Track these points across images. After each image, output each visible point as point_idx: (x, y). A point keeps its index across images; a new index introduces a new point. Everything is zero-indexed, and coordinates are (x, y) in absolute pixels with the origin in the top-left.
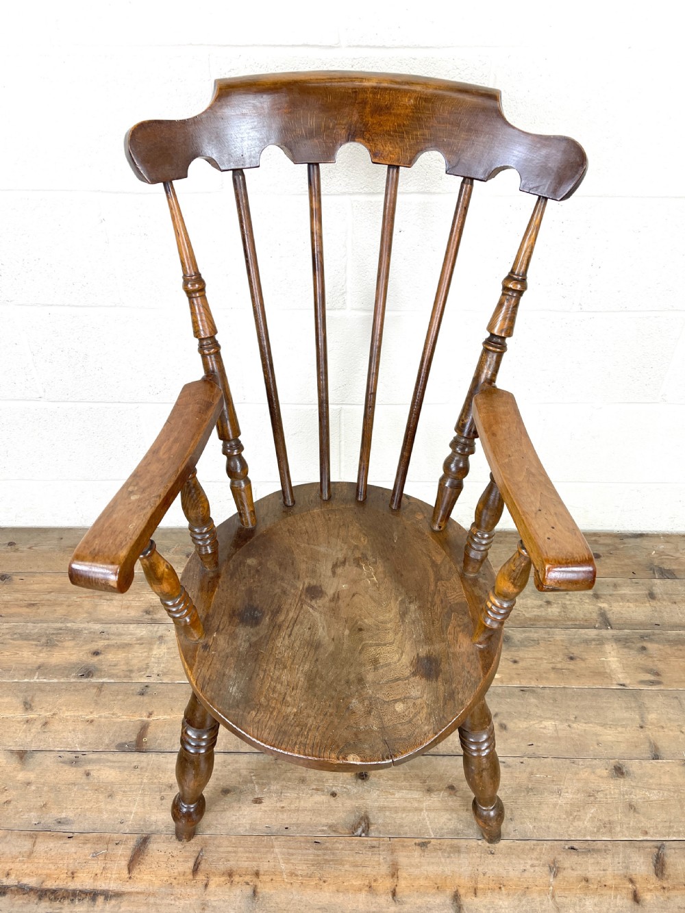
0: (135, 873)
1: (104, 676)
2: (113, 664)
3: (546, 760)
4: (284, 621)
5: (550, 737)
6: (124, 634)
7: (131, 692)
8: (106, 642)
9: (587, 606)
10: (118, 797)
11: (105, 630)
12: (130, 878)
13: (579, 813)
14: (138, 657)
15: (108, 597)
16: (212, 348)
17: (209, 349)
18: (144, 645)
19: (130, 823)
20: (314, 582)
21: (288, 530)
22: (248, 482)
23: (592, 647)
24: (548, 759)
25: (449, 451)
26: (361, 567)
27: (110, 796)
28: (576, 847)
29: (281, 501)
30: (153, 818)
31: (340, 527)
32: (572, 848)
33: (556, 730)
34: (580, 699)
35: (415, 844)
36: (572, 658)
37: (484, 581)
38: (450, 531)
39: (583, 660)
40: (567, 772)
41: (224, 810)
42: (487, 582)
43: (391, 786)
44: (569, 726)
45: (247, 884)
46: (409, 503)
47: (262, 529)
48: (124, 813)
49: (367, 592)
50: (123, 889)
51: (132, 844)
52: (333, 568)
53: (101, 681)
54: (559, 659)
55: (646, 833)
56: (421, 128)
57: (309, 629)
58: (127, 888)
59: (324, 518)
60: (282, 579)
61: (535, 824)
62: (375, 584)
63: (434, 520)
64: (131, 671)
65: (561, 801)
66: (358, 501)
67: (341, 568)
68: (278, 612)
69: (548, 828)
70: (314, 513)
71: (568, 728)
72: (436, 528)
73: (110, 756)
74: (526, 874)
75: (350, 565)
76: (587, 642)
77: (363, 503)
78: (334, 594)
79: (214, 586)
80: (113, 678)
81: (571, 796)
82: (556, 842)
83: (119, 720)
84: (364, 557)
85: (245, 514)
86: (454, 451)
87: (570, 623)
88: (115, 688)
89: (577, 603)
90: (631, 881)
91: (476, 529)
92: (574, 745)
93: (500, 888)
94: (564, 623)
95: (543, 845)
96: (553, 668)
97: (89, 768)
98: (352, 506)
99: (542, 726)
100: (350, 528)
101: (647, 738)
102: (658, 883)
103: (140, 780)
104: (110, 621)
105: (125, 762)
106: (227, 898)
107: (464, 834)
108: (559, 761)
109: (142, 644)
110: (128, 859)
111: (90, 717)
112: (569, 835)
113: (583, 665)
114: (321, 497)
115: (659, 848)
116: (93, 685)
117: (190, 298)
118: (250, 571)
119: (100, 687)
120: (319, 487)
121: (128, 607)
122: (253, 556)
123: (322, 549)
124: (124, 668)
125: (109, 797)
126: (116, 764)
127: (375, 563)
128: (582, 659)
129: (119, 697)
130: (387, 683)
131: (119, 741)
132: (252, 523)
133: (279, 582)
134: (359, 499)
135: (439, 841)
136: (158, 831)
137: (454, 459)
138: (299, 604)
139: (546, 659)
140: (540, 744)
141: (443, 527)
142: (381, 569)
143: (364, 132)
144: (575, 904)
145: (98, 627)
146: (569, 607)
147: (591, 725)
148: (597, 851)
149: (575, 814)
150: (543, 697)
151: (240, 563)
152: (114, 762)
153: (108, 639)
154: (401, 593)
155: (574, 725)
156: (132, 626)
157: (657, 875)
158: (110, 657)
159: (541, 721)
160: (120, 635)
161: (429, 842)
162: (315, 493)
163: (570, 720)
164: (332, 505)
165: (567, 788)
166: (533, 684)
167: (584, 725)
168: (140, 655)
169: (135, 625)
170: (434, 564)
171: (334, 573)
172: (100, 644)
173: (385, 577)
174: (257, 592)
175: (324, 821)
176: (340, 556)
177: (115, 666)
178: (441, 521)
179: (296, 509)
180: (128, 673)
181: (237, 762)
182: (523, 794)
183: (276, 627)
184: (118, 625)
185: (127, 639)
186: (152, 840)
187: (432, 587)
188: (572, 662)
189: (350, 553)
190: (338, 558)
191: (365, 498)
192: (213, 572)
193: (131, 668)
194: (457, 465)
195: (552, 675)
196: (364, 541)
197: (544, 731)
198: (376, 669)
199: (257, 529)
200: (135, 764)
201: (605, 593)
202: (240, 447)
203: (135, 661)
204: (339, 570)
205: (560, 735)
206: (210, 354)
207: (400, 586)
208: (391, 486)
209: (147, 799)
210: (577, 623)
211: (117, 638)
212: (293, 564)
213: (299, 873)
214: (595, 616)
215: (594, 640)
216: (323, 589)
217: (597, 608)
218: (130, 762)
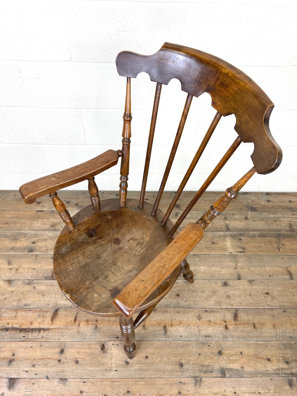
0: (54, 322)
1: (38, 252)
2: (40, 247)
3: (200, 281)
5: (202, 272)
6: (44, 235)
7: (48, 257)
8: (37, 238)
9: (221, 223)
10: (46, 296)
11: (36, 234)
12: (52, 323)
13: (209, 299)
15: (36, 220)
18: (52, 239)
19: (51, 304)
20: (120, 238)
23: (221, 239)
24: (201, 280)
26: (138, 246)
27: (43, 295)
28: (207, 310)
30: (59, 303)
32: (206, 311)
33: (205, 270)
34: (215, 258)
36: (213, 243)
39: (217, 244)
40: (207, 285)
44: (210, 268)
45: (94, 324)
48: (49, 301)
50: (50, 327)
51: (52, 312)
53: (37, 253)
54: (209, 244)
55: (232, 306)
58: (51, 327)
61: (194, 303)
64: (48, 250)
65: (204, 295)
69: (199, 304)
71: (209, 269)
73: (42, 281)
74: (189, 320)
76: (220, 237)
78: (121, 247)
80: (41, 252)
81: (207, 293)
82: (200, 309)
83: (45, 268)
84: (142, 244)
87: (214, 229)
88: (42, 256)
89: (218, 221)
90: (225, 322)
92: (211, 275)
93: (180, 324)
94: (212, 229)
95: (196, 309)
96: (206, 247)
97: (35, 285)
99: (200, 268)
101: (237, 272)
102: (234, 323)
103: (54, 290)
104: (38, 230)
105: (48, 283)
106: (86, 329)
107: (169, 307)
108: (204, 281)
110: (51, 317)
111: (33, 267)
112: (206, 306)
113: (217, 245)
115: (236, 311)
116: (34, 255)
119: (36, 256)
121: (45, 224)
124: (45, 248)
125: (43, 296)
126: (45, 284)
128: (217, 243)
129: (44, 260)
131: (45, 276)
135: (160, 309)
136: (61, 307)
139: (204, 244)
140: (198, 275)
144: (205, 330)
145: (33, 232)
147: (217, 268)
148: (215, 312)
149: (208, 299)
150: (201, 258)
152: (44, 283)
153: (38, 237)
155: (211, 268)
156: (47, 232)
157: (234, 320)
158: (39, 244)
159: (200, 267)
161: (157, 309)
163: (210, 266)
165: (206, 290)
166: (198, 253)
167: (215, 268)
168: (51, 243)
172: (35, 239)
177: (41, 248)
182: (191, 292)
184: (41, 232)
185: (45, 237)
186: (59, 310)
188: (213, 245)
193: (47, 248)
195: (205, 250)
197: (201, 270)
200: (52, 284)
201: (229, 217)
203: (49, 245)
205: (206, 272)
209: (57, 296)
210: (217, 229)
211: (41, 236)
213: (112, 320)
214: (224, 226)
215: (222, 236)
217: (225, 224)
218: (50, 283)
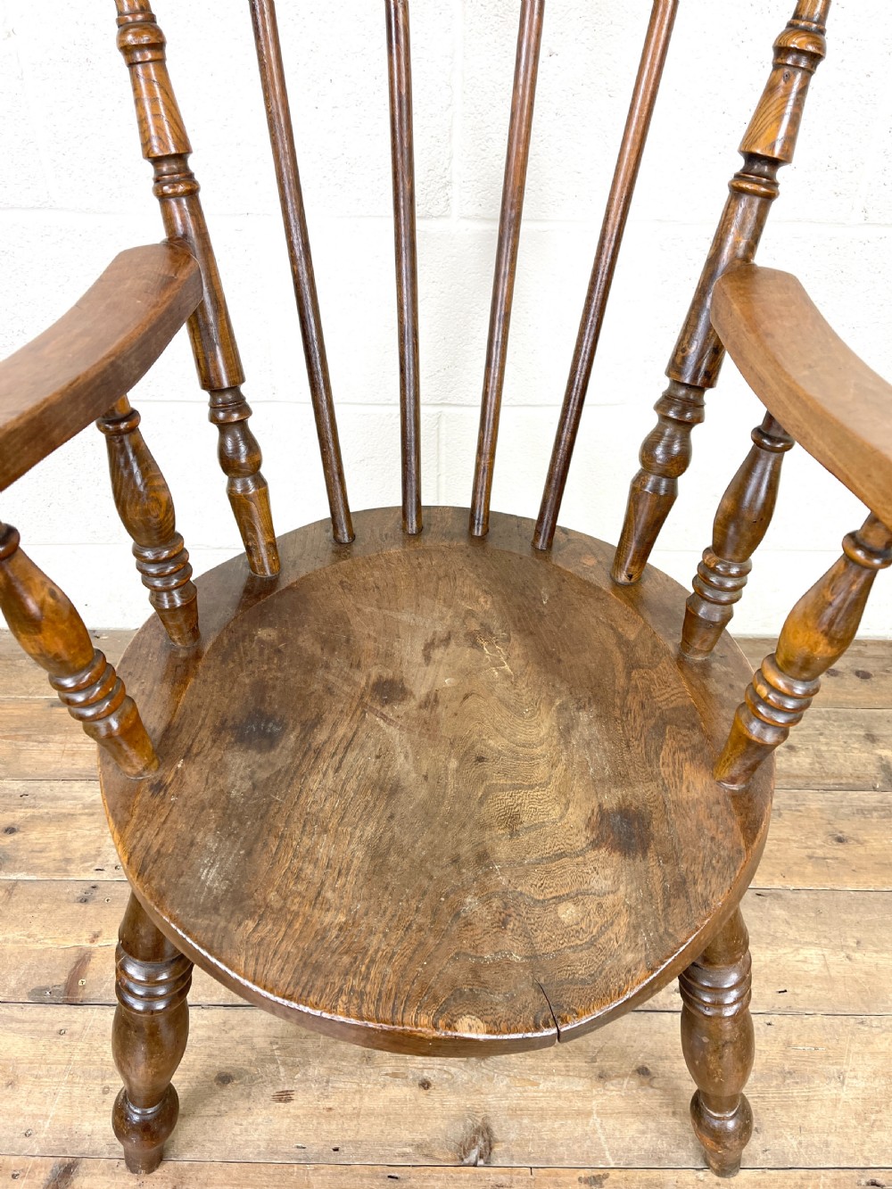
1: (20, 870)
2: (37, 848)
3: (811, 1019)
4: (325, 742)
5: (816, 978)
6: (63, 799)
7: (64, 897)
8: (30, 812)
9: (856, 754)
10: (24, 1088)
11: (30, 792)
13: (879, 1116)
14: (84, 837)
15: (41, 738)
16: (179, 182)
17: (173, 183)
18: (96, 817)
19: (43, 1135)
20: (388, 674)
21: (341, 582)
22: (261, 483)
23: (874, 821)
24: (818, 1019)
25: (653, 420)
26: (480, 647)
27: (10, 1084)
28: (879, 1181)
29: (330, 534)
30: (87, 1127)
31: (439, 579)
32: (874, 1184)
33: (826, 966)
34: (862, 909)
35: (580, 1179)
36: (840, 840)
37: (724, 669)
38: (648, 586)
39: (861, 843)
40: (851, 1040)
41: (220, 1114)
42: (730, 669)
43: (532, 1069)
44: (848, 957)
46: (569, 540)
47: (288, 579)
48: (34, 1116)
49: (492, 691)
51: (43, 1176)
52: (425, 650)
53: (13, 877)
54: (818, 842)
57: (378, 757)
59: (409, 563)
60: (327, 667)
61: (802, 1138)
62: (507, 677)
63: (618, 563)
64: (68, 861)
65: (846, 1094)
66: (473, 537)
67: (442, 649)
68: (314, 726)
69: (827, 1144)
70: (390, 555)
71: (848, 961)
72: (623, 578)
73: (15, 1011)
75: (458, 645)
76: (862, 811)
77: (483, 539)
78: (428, 696)
79: (187, 673)
80: (35, 873)
81: (862, 1085)
82: (842, 1173)
83: (39, 947)
84: (487, 630)
85: (257, 548)
86: (664, 419)
87: (832, 781)
88: (37, 889)
89: (840, 749)
91: (715, 558)
92: (859, 992)
94: (822, 782)
95: (819, 1177)
96: (810, 857)
98: (463, 543)
99: (800, 957)
100: (459, 583)
103: (67, 1056)
104: (40, 775)
105: (42, 1022)
107: (671, 1160)
108: (837, 1020)
109: (93, 814)
112: (866, 1158)
113: (861, 851)
114: (404, 529)
117: (132, 63)
118: (262, 650)
119: (11, 888)
120: (400, 513)
121: (74, 755)
122: (271, 625)
123: (405, 617)
124: (58, 855)
125: (8, 1085)
126: (27, 1026)
127: (509, 640)
128: (858, 841)
129: (44, 906)
130: (539, 862)
131: (35, 984)
132: (271, 568)
133: (320, 672)
134: (476, 533)
135: (624, 1174)
136: (94, 1152)
137: (663, 434)
138: (358, 713)
139: (795, 841)
140: (798, 991)
141: (635, 576)
142: (518, 651)
145: (17, 786)
146: (827, 755)
147: (886, 955)
149: (873, 1117)
150: (797, 906)
151: (244, 636)
152: (24, 1022)
153: (34, 807)
154: (559, 693)
155: (857, 956)
156: (77, 785)
158: (34, 836)
159: (797, 949)
160: (55, 799)
161: (606, 1176)
162: (394, 522)
163: (848, 947)
164: (425, 541)
165: (854, 1070)
166: (777, 884)
167: (875, 955)
168: (88, 833)
169: (83, 784)
170: (622, 641)
171: (427, 658)
172: (18, 816)
173: (527, 664)
174: (274, 687)
175: (406, 1136)
176: (441, 629)
177: (41, 852)
178: (633, 563)
179: (357, 548)
180: (63, 864)
181: (247, 1024)
182: (775, 1083)
183: (309, 753)
184: (54, 784)
185: (66, 806)
186: (81, 1169)
187: (621, 681)
188: (841, 846)
189: (458, 624)
190: (435, 633)
191: (486, 531)
192: (188, 649)
193: (68, 856)
194: (668, 447)
195: (809, 869)
196: (485, 604)
197: (805, 967)
198: (514, 834)
199: (281, 579)
200: (60, 1026)
201: (885, 733)
202: (242, 407)
203: (77, 844)
204: (437, 654)
205: (833, 973)
206: (176, 195)
207: (558, 680)
208: (534, 514)
209: (77, 1091)
210: (844, 781)
211: (50, 804)
212: (348, 641)
214: (872, 770)
215: (875, 809)
216: (406, 685)
217: (873, 758)
218: (52, 1024)
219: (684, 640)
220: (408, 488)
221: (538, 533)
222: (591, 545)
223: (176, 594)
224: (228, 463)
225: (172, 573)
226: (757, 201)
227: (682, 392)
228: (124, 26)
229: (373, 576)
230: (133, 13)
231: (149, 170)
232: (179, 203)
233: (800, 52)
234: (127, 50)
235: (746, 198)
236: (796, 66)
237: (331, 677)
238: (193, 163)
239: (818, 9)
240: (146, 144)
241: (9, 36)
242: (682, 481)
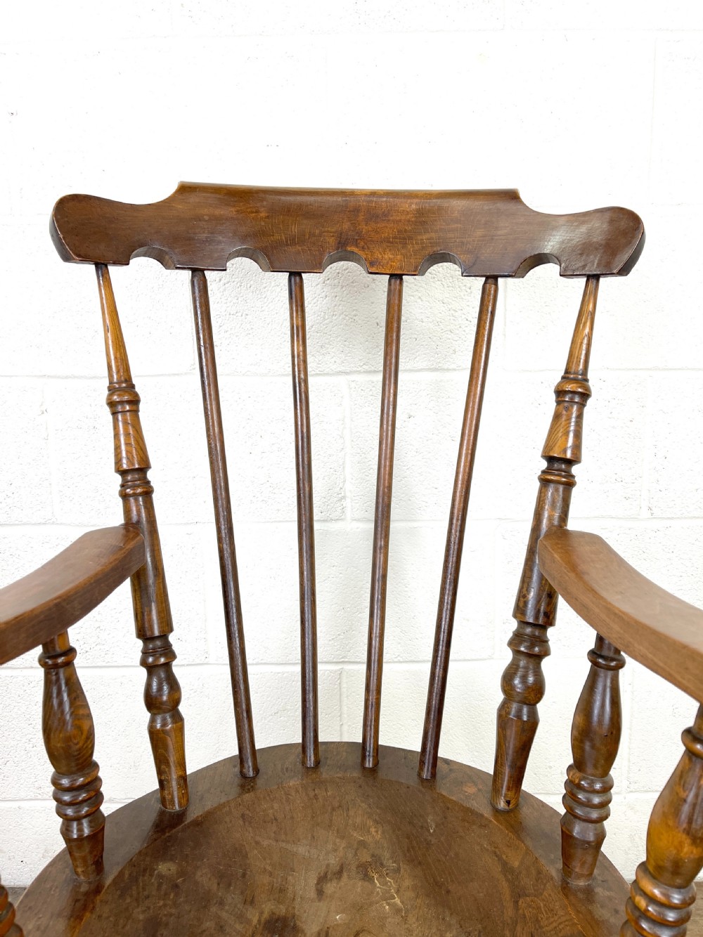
16: (138, 486)
17: (133, 487)
20: (282, 910)
21: (243, 816)
22: (178, 719)
25: (507, 656)
26: (371, 880)
29: (237, 769)
31: (333, 809)
37: (607, 893)
38: (525, 811)
42: (612, 894)
46: (450, 770)
47: (194, 813)
49: (382, 927)
52: (318, 884)
56: (426, 231)
59: (307, 795)
60: (221, 903)
62: (398, 911)
63: (496, 790)
66: (364, 768)
67: (334, 883)
70: (290, 787)
72: (502, 805)
75: (349, 877)
77: (374, 770)
78: (320, 933)
79: (85, 908)
84: (377, 862)
85: (169, 782)
86: (517, 652)
91: (578, 774)
98: (356, 774)
100: (351, 813)
114: (304, 763)
117: (114, 414)
118: (160, 885)
120: (300, 748)
122: (172, 859)
123: (302, 850)
127: (398, 870)
132: (179, 802)
133: (214, 909)
134: (367, 765)
137: (518, 666)
141: (513, 802)
142: (408, 883)
143: (357, 240)
151: (145, 870)
154: (449, 926)
162: (295, 757)
164: (322, 773)
170: (506, 868)
171: (320, 892)
173: (417, 897)
174: (167, 924)
176: (333, 861)
178: (508, 789)
179: (260, 782)
187: (509, 912)
189: (350, 856)
190: (328, 865)
191: (376, 764)
192: (90, 883)
194: (524, 679)
196: (376, 835)
199: (188, 813)
202: (169, 653)
204: (330, 888)
206: (135, 495)
207: (447, 913)
208: (416, 746)
212: (244, 875)
216: (298, 923)
219: (564, 864)
220: (307, 723)
221: (422, 763)
222: (470, 774)
223: (85, 823)
224: (152, 702)
225: (84, 801)
226: (561, 488)
227: (529, 630)
228: (112, 390)
229: (272, 808)
230: (119, 382)
231: (118, 479)
232: (136, 500)
233: (574, 393)
234: (111, 404)
235: (552, 485)
236: (572, 401)
237: (224, 915)
238: (150, 475)
239: (581, 367)
240: (118, 461)
241: (43, 413)
242: (540, 707)
